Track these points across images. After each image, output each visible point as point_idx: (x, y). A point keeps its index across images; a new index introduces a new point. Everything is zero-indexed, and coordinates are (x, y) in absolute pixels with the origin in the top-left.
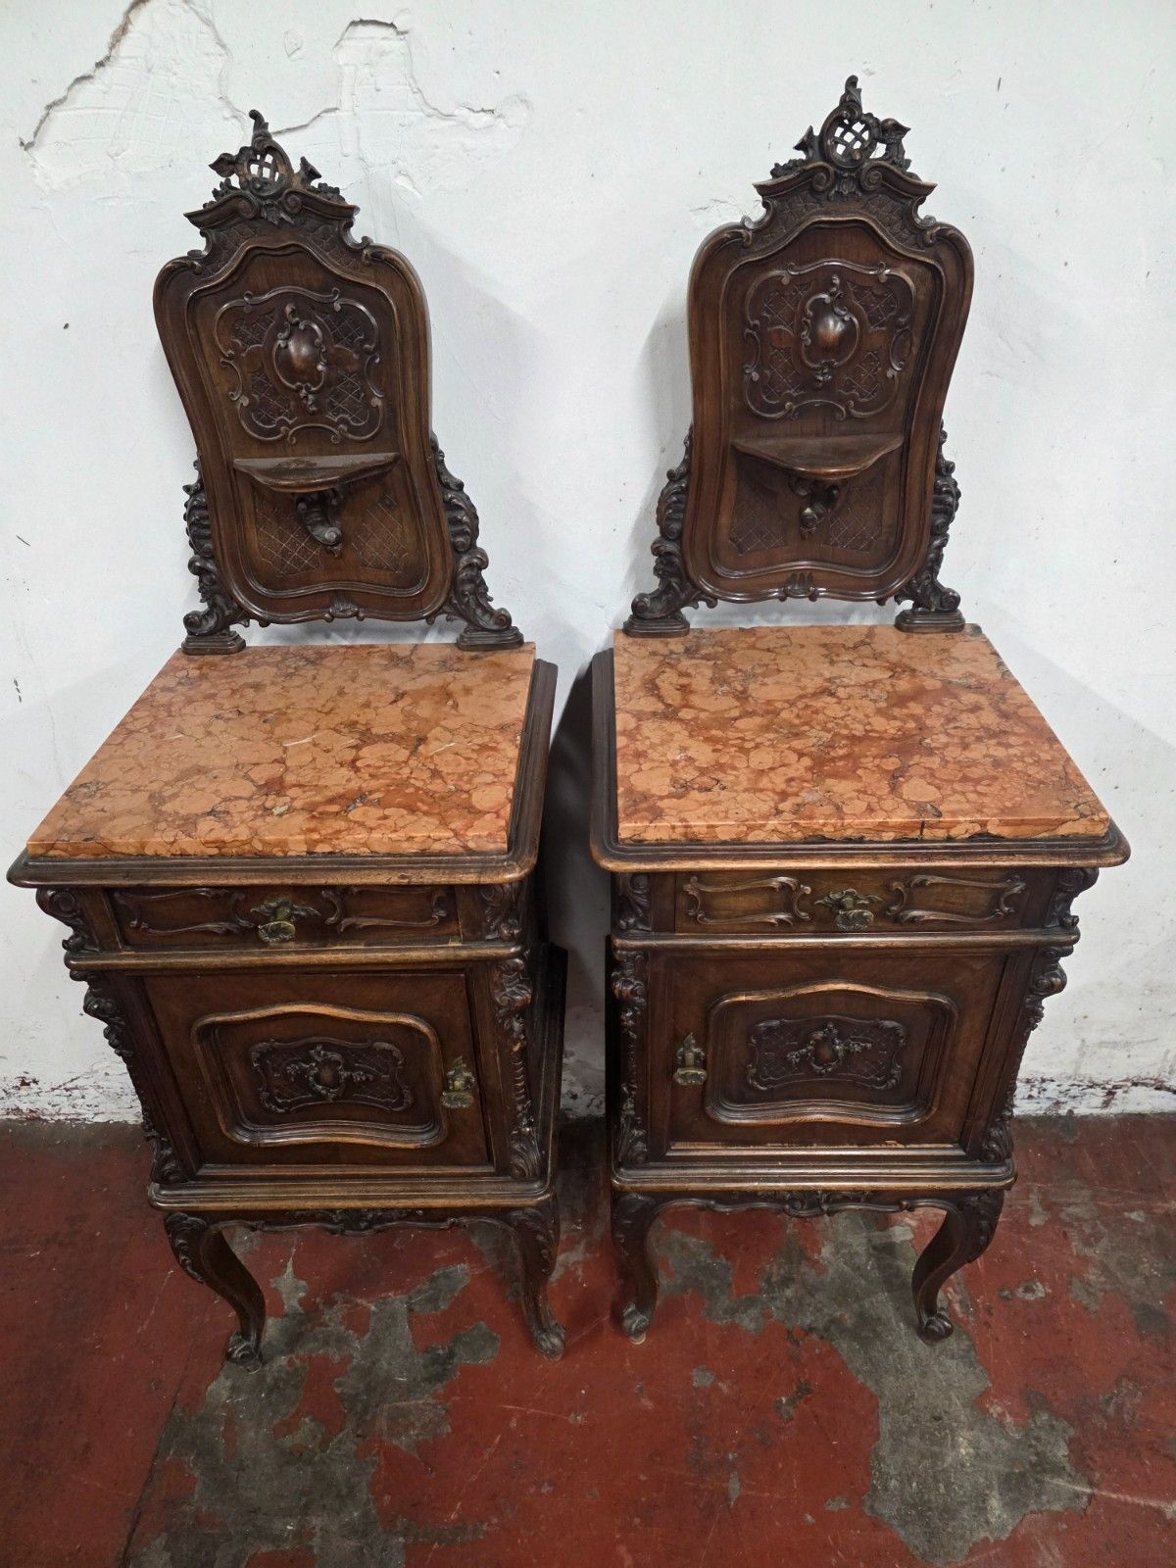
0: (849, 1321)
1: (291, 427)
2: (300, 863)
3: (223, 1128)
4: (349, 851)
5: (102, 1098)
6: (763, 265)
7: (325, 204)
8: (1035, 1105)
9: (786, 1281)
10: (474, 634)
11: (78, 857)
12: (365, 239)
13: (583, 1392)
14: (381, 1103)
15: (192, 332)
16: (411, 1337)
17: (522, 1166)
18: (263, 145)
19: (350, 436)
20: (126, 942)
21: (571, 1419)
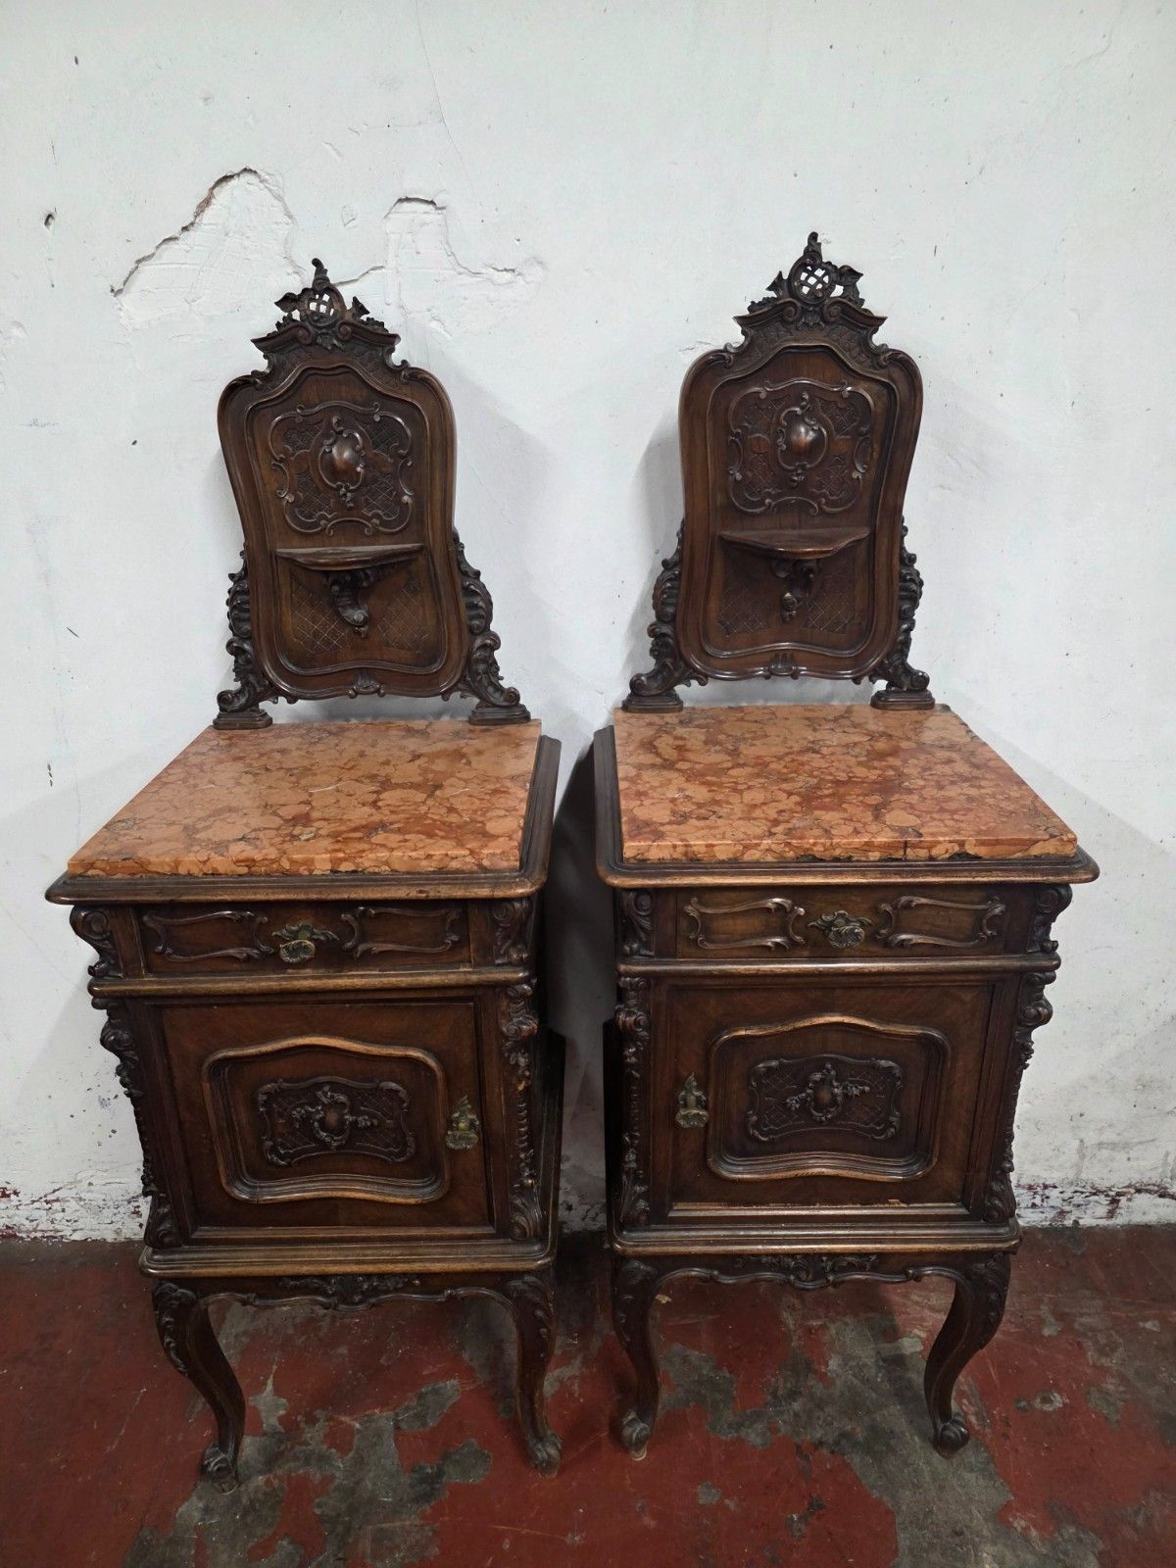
0: (861, 1435)
1: (329, 521)
2: (325, 881)
3: (224, 1181)
4: (371, 870)
5: (83, 1210)
6: (742, 382)
7: (371, 333)
8: (1041, 1215)
9: (793, 1395)
10: (485, 710)
11: (115, 877)
12: (404, 362)
13: (581, 1511)
14: (382, 1153)
15: (250, 440)
16: (397, 1456)
17: (523, 1223)
18: (322, 285)
19: (381, 529)
20: (149, 969)
21: (568, 1540)
